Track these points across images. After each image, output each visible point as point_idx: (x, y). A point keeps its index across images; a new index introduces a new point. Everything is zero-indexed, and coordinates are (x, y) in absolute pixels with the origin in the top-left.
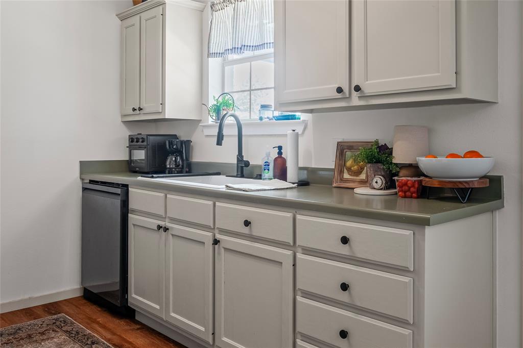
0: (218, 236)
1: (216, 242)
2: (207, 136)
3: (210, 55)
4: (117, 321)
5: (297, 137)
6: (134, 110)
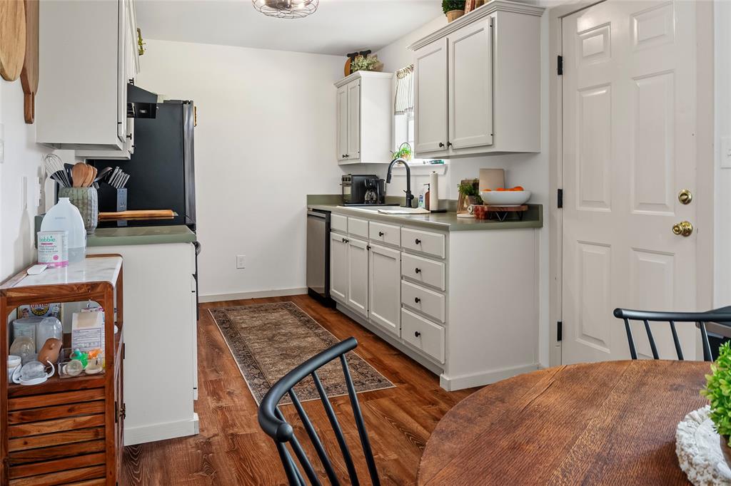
0: (371, 245)
1: (368, 248)
2: (396, 176)
3: (396, 113)
4: (323, 308)
5: (436, 176)
6: (344, 156)
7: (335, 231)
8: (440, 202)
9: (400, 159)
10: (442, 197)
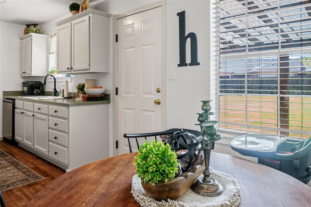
0: (35, 114)
1: (33, 116)
2: (49, 82)
3: (50, 53)
4: (11, 146)
5: (67, 82)
6: (23, 73)
7: (17, 108)
8: (69, 94)
9: (51, 74)
10: (70, 91)
